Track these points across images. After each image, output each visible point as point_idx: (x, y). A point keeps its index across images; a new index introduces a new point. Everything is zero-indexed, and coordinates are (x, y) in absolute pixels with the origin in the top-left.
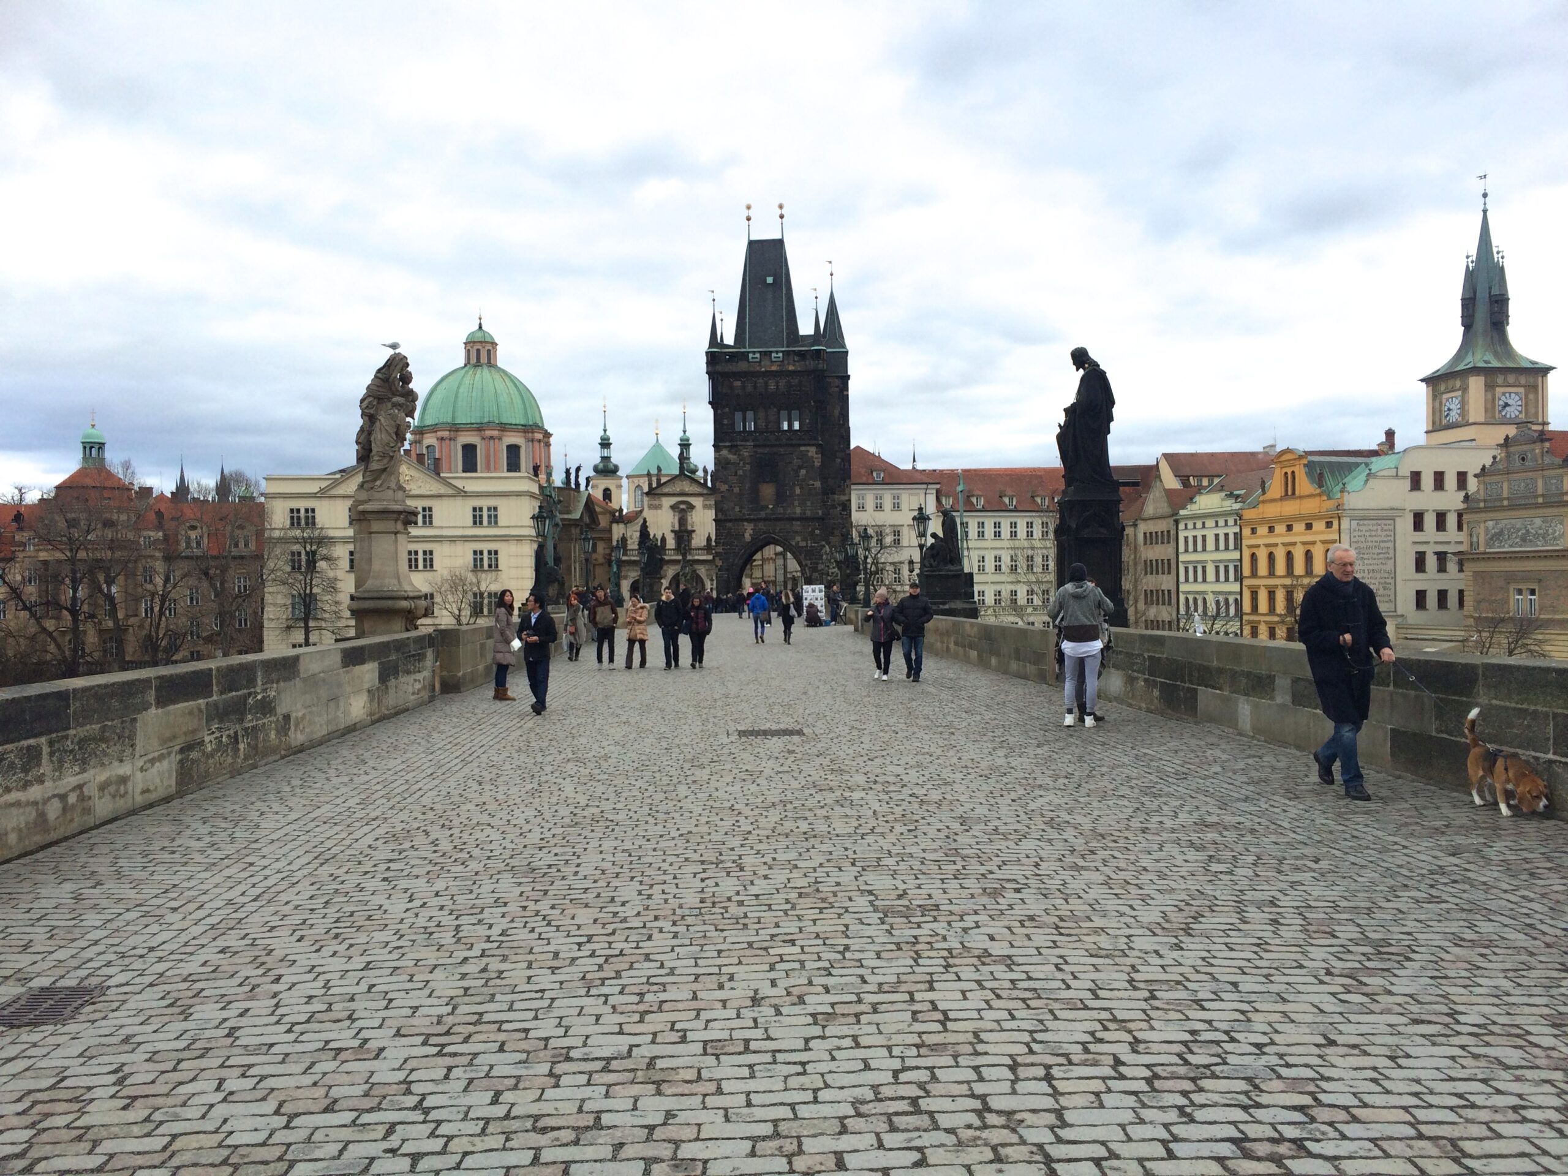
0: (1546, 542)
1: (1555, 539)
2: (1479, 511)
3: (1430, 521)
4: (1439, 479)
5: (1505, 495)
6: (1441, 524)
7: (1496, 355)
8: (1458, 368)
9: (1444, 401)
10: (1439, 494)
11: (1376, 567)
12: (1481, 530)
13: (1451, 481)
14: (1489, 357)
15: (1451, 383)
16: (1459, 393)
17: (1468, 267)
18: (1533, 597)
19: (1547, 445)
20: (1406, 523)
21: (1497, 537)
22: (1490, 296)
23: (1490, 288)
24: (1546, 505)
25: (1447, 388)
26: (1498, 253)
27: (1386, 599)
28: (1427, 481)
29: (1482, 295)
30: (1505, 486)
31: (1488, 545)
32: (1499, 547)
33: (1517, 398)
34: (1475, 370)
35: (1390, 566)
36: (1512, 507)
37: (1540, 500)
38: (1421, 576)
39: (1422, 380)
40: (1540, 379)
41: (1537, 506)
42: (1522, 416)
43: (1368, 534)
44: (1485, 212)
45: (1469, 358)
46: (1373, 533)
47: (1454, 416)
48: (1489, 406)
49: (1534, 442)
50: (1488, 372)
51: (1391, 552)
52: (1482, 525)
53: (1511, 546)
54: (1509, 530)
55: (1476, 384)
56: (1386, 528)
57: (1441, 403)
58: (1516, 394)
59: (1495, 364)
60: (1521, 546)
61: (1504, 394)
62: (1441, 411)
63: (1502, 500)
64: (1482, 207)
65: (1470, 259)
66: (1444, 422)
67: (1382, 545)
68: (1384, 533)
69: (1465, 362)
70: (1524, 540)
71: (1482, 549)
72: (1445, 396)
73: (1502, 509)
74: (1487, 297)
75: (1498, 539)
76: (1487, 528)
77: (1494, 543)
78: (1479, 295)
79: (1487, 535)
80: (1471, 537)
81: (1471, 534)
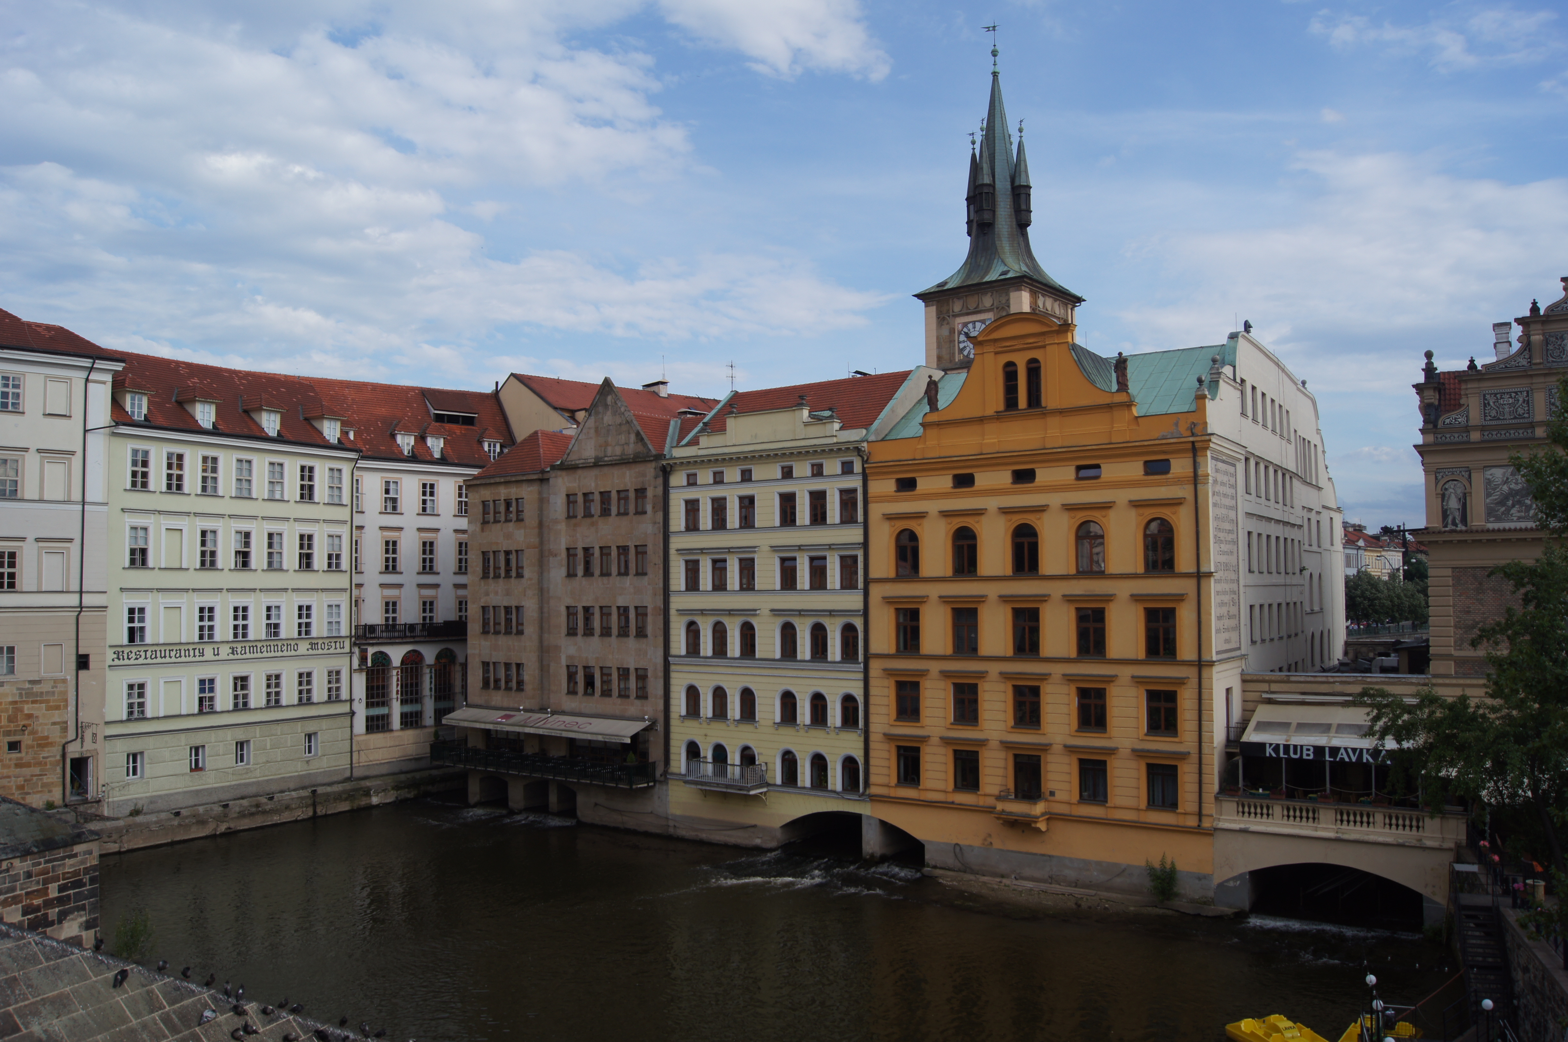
2: (1469, 448)
3: (1252, 476)
5: (1541, 417)
6: (1257, 483)
9: (959, 326)
10: (1255, 426)
11: (1227, 559)
13: (1258, 407)
15: (971, 300)
16: (987, 315)
20: (1242, 475)
21: (1516, 499)
22: (1014, 189)
23: (1012, 178)
25: (964, 307)
27: (1235, 622)
28: (1249, 400)
29: (1003, 185)
31: (1492, 515)
32: (1519, 519)
35: (1235, 558)
38: (1251, 578)
39: (919, 296)
40: (1069, 311)
43: (1221, 489)
44: (995, 75)
45: (1000, 267)
46: (1224, 490)
51: (1235, 529)
52: (1474, 476)
56: (1231, 481)
57: (952, 331)
62: (953, 341)
64: (991, 69)
66: (958, 357)
67: (1230, 513)
68: (1231, 491)
72: (964, 318)
74: (1009, 187)
75: (1519, 502)
76: (1489, 482)
77: (1508, 510)
78: (999, 185)
79: (1488, 495)
80: (1443, 501)
81: (1443, 496)
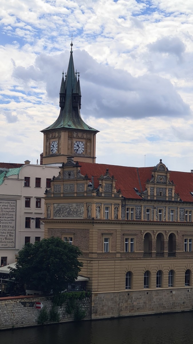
0: (77, 216)
1: (81, 214)
2: (51, 198)
3: (33, 202)
4: (38, 181)
5: (62, 192)
6: (38, 204)
7: (74, 123)
8: (57, 128)
9: (51, 143)
10: (38, 189)
11: (6, 224)
12: (52, 208)
13: (43, 183)
14: (70, 123)
15: (54, 134)
16: (57, 139)
17: (63, 78)
18: (71, 242)
19: (79, 168)
20: (21, 203)
21: (58, 212)
22: (72, 94)
23: (72, 90)
24: (78, 197)
25: (52, 137)
26: (76, 74)
27: (11, 241)
28: (33, 182)
29: (69, 93)
30: (62, 186)
31: (54, 216)
32: (59, 217)
33: (82, 144)
34: (64, 129)
35: (13, 224)
36: (65, 198)
37: (75, 195)
38: (28, 230)
39: (42, 131)
40: (92, 136)
41: (74, 198)
42: (84, 153)
43: (3, 207)
44: (71, 52)
45: (62, 123)
46: (6, 207)
47: (55, 151)
48: (70, 147)
49: (74, 167)
50: (70, 130)
51: (14, 217)
52: (52, 205)
53: (63, 217)
54: (63, 208)
55: (64, 135)
56: (12, 205)
57: (50, 144)
58: (82, 142)
59: (73, 127)
60: (67, 217)
61: (76, 142)
62: (49, 147)
63: (60, 194)
64: (70, 50)
65: (64, 75)
66: (51, 153)
67: (10, 213)
68: (11, 207)
69: (60, 125)
70: (69, 213)
71: (52, 217)
72: (52, 140)
73: (60, 198)
74: (71, 94)
75: (58, 213)
76: (54, 207)
77: (57, 214)
78: (67, 93)
79: (54, 211)
80: (48, 211)
81: (48, 210)
